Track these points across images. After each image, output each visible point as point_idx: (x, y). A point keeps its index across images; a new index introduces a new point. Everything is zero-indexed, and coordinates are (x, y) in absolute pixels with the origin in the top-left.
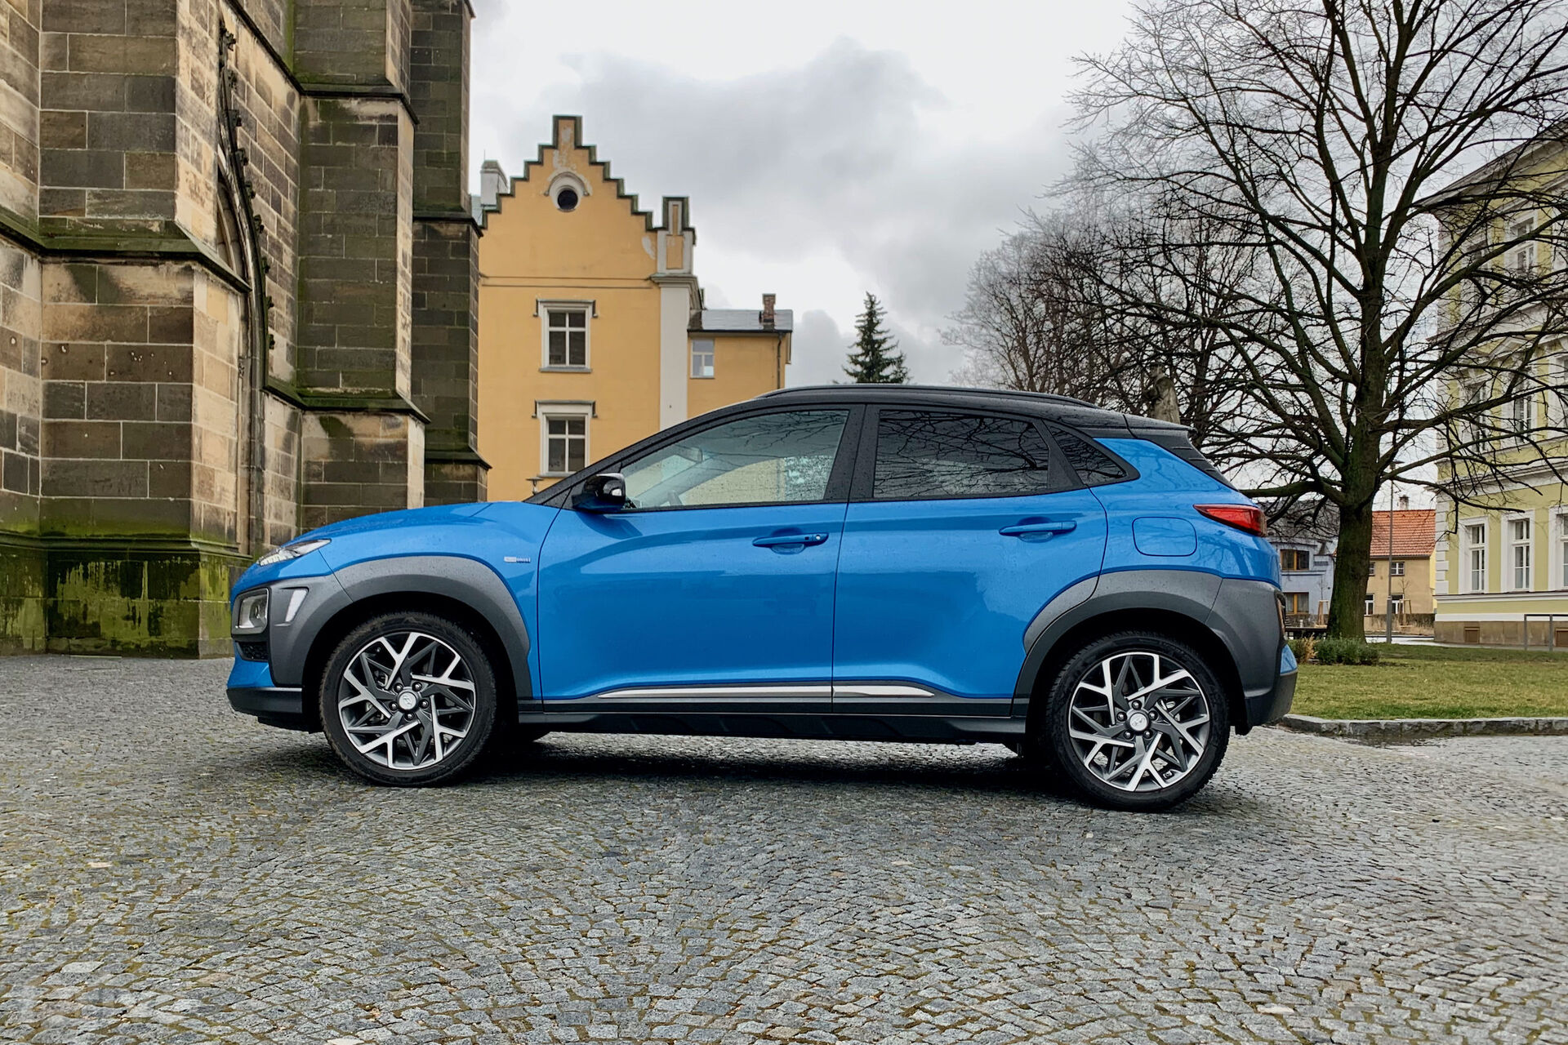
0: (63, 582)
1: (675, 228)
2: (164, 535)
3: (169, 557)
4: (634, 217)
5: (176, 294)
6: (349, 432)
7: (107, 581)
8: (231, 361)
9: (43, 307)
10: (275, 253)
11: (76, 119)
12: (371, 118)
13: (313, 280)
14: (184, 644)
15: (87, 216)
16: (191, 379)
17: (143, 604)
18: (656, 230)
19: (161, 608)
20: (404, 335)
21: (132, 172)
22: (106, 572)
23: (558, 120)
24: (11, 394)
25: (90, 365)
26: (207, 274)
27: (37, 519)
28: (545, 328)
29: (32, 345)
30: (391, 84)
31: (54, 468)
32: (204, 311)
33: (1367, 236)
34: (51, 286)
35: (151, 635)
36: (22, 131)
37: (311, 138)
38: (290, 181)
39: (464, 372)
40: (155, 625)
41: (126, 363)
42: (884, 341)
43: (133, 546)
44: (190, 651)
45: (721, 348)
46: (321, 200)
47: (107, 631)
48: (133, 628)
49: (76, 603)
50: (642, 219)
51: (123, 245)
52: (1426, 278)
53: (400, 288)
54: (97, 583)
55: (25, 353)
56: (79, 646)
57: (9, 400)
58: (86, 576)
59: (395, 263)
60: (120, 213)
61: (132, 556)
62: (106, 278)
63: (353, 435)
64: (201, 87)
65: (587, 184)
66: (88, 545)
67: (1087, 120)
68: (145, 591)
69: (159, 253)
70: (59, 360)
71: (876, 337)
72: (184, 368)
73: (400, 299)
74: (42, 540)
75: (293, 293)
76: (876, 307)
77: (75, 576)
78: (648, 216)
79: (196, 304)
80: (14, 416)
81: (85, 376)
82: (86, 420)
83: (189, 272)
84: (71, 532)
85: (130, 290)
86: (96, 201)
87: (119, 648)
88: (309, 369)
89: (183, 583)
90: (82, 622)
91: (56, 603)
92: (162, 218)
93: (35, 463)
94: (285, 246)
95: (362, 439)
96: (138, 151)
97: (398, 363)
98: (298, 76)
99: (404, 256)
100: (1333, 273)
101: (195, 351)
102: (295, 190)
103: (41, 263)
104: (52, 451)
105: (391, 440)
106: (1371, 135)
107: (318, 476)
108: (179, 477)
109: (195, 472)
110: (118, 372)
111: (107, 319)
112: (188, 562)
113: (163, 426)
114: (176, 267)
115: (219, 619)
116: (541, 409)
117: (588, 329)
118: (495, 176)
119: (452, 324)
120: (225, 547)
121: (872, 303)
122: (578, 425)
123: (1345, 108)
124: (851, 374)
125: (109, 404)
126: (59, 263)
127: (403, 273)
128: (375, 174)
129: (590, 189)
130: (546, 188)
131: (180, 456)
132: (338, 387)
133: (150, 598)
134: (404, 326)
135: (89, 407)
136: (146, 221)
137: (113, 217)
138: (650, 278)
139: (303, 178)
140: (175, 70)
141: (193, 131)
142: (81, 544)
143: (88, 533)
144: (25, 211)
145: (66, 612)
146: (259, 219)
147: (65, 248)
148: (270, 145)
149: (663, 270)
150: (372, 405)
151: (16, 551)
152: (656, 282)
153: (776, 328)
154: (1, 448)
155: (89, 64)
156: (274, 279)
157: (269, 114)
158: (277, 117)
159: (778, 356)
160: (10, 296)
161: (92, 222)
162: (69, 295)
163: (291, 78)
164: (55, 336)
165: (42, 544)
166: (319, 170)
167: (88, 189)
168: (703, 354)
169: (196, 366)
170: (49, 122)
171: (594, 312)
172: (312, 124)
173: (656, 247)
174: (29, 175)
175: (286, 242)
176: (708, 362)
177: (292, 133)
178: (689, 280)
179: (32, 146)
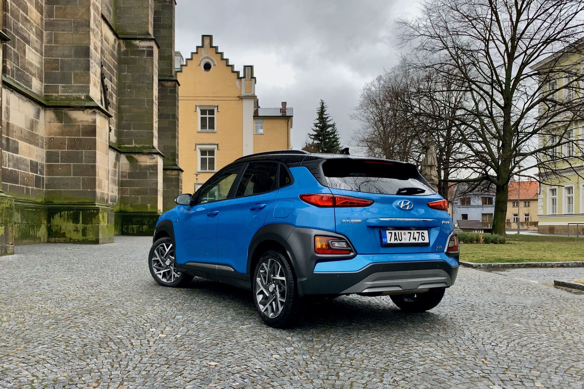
0: (53, 218)
1: (248, 77)
2: (87, 202)
3: (89, 210)
4: (233, 73)
5: (91, 121)
7: (68, 218)
8: (107, 142)
9: (45, 125)
10: (111, 97)
11: (56, 61)
12: (143, 47)
13: (123, 106)
14: (94, 239)
15: (60, 94)
16: (95, 149)
17: (80, 226)
18: (241, 78)
19: (86, 227)
20: (156, 125)
21: (75, 79)
22: (68, 215)
23: (203, 36)
24: (37, 155)
25: (61, 145)
26: (100, 113)
27: (44, 197)
28: (199, 116)
29: (42, 138)
30: (150, 35)
31: (49, 180)
32: (100, 126)
34: (48, 118)
35: (83, 236)
36: (37, 65)
37: (122, 55)
38: (115, 70)
39: (174, 137)
40: (84, 233)
41: (74, 144)
42: (327, 118)
43: (76, 206)
44: (97, 242)
45: (266, 122)
46: (126, 77)
47: (68, 235)
48: (77, 234)
49: (58, 226)
50: (236, 74)
51: (73, 104)
53: (154, 108)
54: (65, 219)
56: (58, 240)
57: (36, 157)
58: (61, 216)
59: (153, 99)
60: (71, 93)
61: (76, 210)
62: (66, 115)
63: (138, 162)
64: (96, 48)
65: (215, 61)
66: (61, 206)
67: (403, 45)
68: (81, 222)
69: (84, 106)
70: (51, 143)
71: (324, 116)
72: (93, 145)
73: (154, 112)
74: (45, 204)
75: (117, 112)
77: (57, 217)
78: (238, 73)
79: (97, 123)
80: (37, 163)
81: (59, 149)
82: (60, 163)
83: (95, 113)
84: (55, 201)
85: (75, 119)
86: (63, 89)
87: (72, 241)
88: (122, 138)
89: (94, 219)
90: (59, 232)
91: (51, 226)
92: (84, 94)
93: (43, 178)
95: (141, 164)
96: (77, 72)
97: (154, 136)
98: (117, 32)
99: (156, 97)
101: (97, 139)
102: (117, 74)
103: (45, 110)
104: (49, 174)
105: (152, 164)
108: (92, 183)
109: (97, 180)
110: (72, 146)
111: (67, 129)
112: (95, 211)
113: (86, 165)
114: (90, 111)
115: (104, 231)
116: (198, 147)
117: (216, 116)
118: (179, 57)
119: (170, 119)
120: (105, 206)
121: (323, 104)
122: (212, 152)
124: (315, 131)
125: (68, 158)
126: (51, 110)
127: (156, 103)
128: (145, 67)
129: (216, 63)
130: (199, 63)
131: (92, 175)
132: (132, 145)
133: (83, 223)
134: (156, 122)
135: (61, 159)
136: (80, 95)
137: (69, 94)
138: (239, 97)
139: (120, 70)
140: (89, 43)
141: (95, 64)
142: (59, 206)
143: (61, 202)
144: (39, 92)
145: (54, 229)
146: (106, 86)
147: (53, 105)
148: (109, 59)
149: (244, 93)
150: (145, 151)
151: (39, 208)
152: (241, 98)
153: (287, 115)
154: (33, 174)
155: (60, 42)
156: (110, 107)
157: (109, 47)
158: (111, 48)
159: (288, 126)
160: (37, 122)
161: (61, 96)
162: (54, 121)
163: (115, 34)
164: (50, 134)
165: (46, 206)
166: (125, 66)
167: (60, 85)
168: (259, 125)
169: (97, 144)
170: (47, 62)
171: (218, 109)
172: (122, 49)
173: (241, 85)
174: (41, 80)
175: (114, 93)
176: (261, 128)
177: (115, 53)
178: (254, 97)
179: (42, 71)
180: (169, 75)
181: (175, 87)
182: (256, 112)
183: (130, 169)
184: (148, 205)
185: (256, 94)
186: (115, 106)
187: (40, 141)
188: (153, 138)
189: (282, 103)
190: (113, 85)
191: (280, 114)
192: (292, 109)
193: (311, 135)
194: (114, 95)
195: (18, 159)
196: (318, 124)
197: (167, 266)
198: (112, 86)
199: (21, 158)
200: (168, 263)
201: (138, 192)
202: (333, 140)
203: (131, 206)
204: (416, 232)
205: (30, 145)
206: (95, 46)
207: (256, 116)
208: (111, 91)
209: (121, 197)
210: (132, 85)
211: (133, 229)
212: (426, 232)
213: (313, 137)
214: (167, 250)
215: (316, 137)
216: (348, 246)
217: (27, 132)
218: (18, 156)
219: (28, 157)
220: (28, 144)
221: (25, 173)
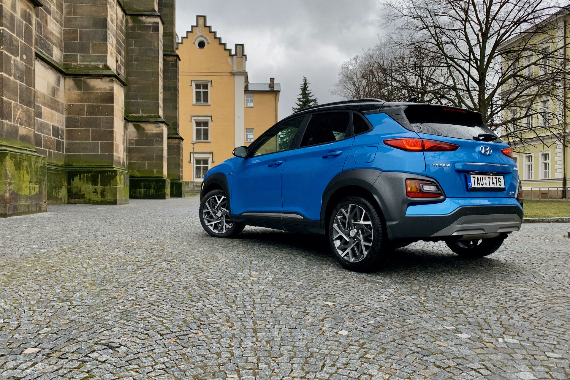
0: (73, 181)
1: (240, 55)
2: (104, 165)
3: (107, 172)
4: (225, 51)
5: (108, 88)
6: (144, 129)
7: (87, 180)
9: (65, 92)
10: (119, 69)
11: (75, 32)
12: (150, 23)
13: (130, 78)
14: (112, 200)
15: (79, 63)
16: (113, 115)
17: (99, 187)
18: (233, 56)
19: (105, 189)
20: (161, 96)
21: (93, 49)
22: (87, 177)
23: (198, 17)
24: (58, 121)
25: (80, 111)
26: (117, 82)
27: (64, 160)
28: (194, 90)
29: (62, 104)
30: (156, 12)
31: (69, 144)
32: (116, 93)
33: (480, 63)
34: (68, 85)
35: (102, 197)
36: (58, 35)
37: (129, 30)
38: (123, 44)
39: (176, 108)
40: (103, 194)
41: (92, 111)
42: (310, 93)
43: (95, 169)
44: (115, 203)
45: (256, 97)
46: (133, 51)
47: (87, 196)
48: (96, 195)
49: (77, 187)
50: (228, 52)
51: (91, 72)
52: (500, 78)
53: (160, 81)
54: (84, 181)
56: (78, 201)
57: (57, 123)
58: (80, 179)
59: (159, 72)
60: (90, 62)
61: (95, 172)
62: (85, 82)
63: (145, 130)
64: (113, 20)
65: (209, 39)
66: (80, 169)
67: (388, 24)
68: (100, 184)
69: (103, 75)
70: (70, 109)
71: (307, 92)
72: (110, 112)
73: (160, 84)
74: (65, 167)
76: (307, 82)
77: (77, 179)
78: (230, 51)
79: (114, 91)
80: (58, 128)
81: (79, 114)
82: (79, 129)
83: (112, 81)
84: (75, 164)
85: (93, 86)
86: (81, 58)
87: (91, 202)
88: (130, 108)
89: (112, 181)
90: (79, 194)
91: (71, 187)
92: (102, 63)
93: (63, 142)
94: (122, 67)
95: (148, 131)
96: (95, 42)
97: (159, 106)
98: (125, 9)
99: (161, 70)
100: (469, 76)
101: (114, 106)
102: (124, 47)
103: (65, 78)
104: (68, 138)
105: (158, 132)
106: (481, 29)
107: (133, 144)
108: (110, 147)
109: (114, 145)
110: (90, 113)
111: (86, 96)
112: (113, 174)
113: (104, 130)
114: (108, 79)
115: (121, 193)
116: (193, 118)
117: (210, 90)
119: (173, 91)
120: (122, 169)
121: (306, 80)
122: (206, 124)
123: (472, 21)
124: (298, 105)
125: (87, 123)
126: (70, 78)
127: (161, 76)
128: (151, 42)
129: (209, 41)
130: (194, 41)
131: (110, 140)
132: (139, 114)
133: (101, 185)
134: (161, 93)
135: (80, 124)
136: (98, 64)
137: (87, 63)
138: (231, 73)
139: (127, 44)
140: (107, 15)
141: (111, 35)
142: (78, 169)
143: (80, 165)
144: (59, 61)
145: (74, 190)
147: (72, 73)
148: (118, 33)
149: (235, 70)
150: (152, 120)
151: (60, 171)
152: (233, 74)
153: (275, 90)
154: (55, 138)
155: (79, 14)
159: (276, 99)
160: (58, 89)
161: (81, 65)
162: (73, 88)
163: (123, 10)
164: (69, 101)
165: (65, 169)
166: (132, 41)
167: (79, 54)
168: (250, 99)
169: (114, 111)
170: (66, 33)
171: (211, 84)
172: (130, 25)
173: (233, 61)
174: (61, 50)
175: (122, 65)
176: (252, 101)
177: (123, 28)
178: (245, 74)
179: (61, 41)
180: (170, 50)
181: (176, 61)
182: (246, 87)
183: (137, 136)
184: (155, 170)
185: (247, 70)
187: (61, 107)
188: (158, 108)
189: (271, 79)
191: (268, 89)
192: (279, 85)
195: (41, 124)
197: (219, 217)
199: (44, 123)
200: (219, 214)
201: (144, 158)
203: (138, 171)
204: (494, 177)
205: (52, 111)
206: (111, 18)
207: (247, 90)
209: (129, 163)
210: (139, 58)
211: (140, 193)
212: (502, 177)
214: (219, 202)
216: (438, 189)
217: (49, 98)
218: (42, 120)
219: (50, 121)
220: (50, 110)
221: (47, 137)
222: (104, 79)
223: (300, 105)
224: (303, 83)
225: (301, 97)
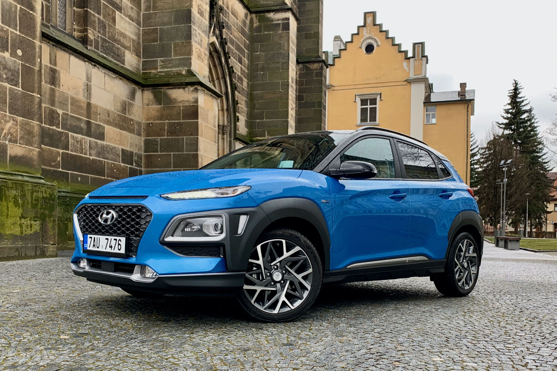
1: (418, 57)
4: (400, 53)
5: (192, 100)
8: (215, 127)
9: (143, 108)
10: (240, 82)
11: (155, 31)
12: (278, 20)
13: (255, 92)
15: (159, 70)
16: (197, 135)
18: (409, 58)
20: (292, 113)
21: (175, 50)
23: (366, 14)
24: (131, 144)
25: (161, 131)
26: (204, 91)
28: (359, 107)
29: (139, 124)
30: (287, 5)
32: (203, 106)
34: (146, 99)
37: (254, 31)
38: (246, 50)
39: (319, 127)
41: (174, 130)
42: (523, 101)
45: (440, 110)
46: (258, 57)
50: (403, 54)
51: (172, 81)
53: (290, 93)
55: (136, 127)
57: (131, 146)
59: (288, 82)
60: (171, 68)
62: (166, 95)
64: (202, 12)
65: (378, 41)
69: (185, 83)
70: (149, 129)
71: (518, 100)
72: (195, 130)
73: (290, 97)
75: (247, 98)
76: (518, 86)
78: (406, 52)
79: (199, 103)
80: (133, 152)
81: (159, 136)
82: (159, 153)
83: (196, 90)
85: (175, 99)
86: (162, 64)
88: (254, 130)
92: (186, 68)
93: (140, 171)
94: (244, 79)
96: (177, 41)
97: (289, 125)
98: (249, 5)
99: (292, 79)
101: (199, 123)
102: (248, 54)
103: (143, 90)
104: (148, 166)
110: (171, 132)
111: (166, 112)
113: (187, 154)
114: (192, 89)
117: (378, 106)
118: (339, 42)
119: (315, 107)
121: (516, 84)
125: (167, 146)
126: (149, 90)
127: (292, 87)
128: (280, 44)
129: (379, 43)
130: (360, 44)
131: (194, 166)
132: (265, 137)
134: (292, 109)
135: (160, 147)
136: (180, 70)
137: (168, 70)
138: (406, 80)
139: (252, 49)
140: (191, 6)
141: (198, 31)
144: (135, 69)
146: (232, 67)
147: (151, 84)
148: (237, 36)
149: (412, 76)
152: (409, 82)
153: (467, 98)
154: (126, 165)
155: (160, 8)
156: (239, 93)
157: (237, 23)
158: (240, 24)
159: (468, 111)
160: (131, 105)
161: (161, 72)
162: (153, 103)
163: (246, 7)
164: (148, 119)
166: (258, 45)
167: (159, 59)
168: (431, 113)
169: (200, 129)
170: (145, 33)
171: (380, 98)
172: (255, 25)
173: (409, 66)
174: (138, 55)
175: (245, 76)
176: (434, 117)
177: (247, 30)
178: (425, 80)
179: (139, 44)
180: (315, 55)
181: (322, 68)
185: (427, 76)
186: (246, 93)
188: (288, 127)
189: (461, 84)
190: (243, 67)
191: (457, 99)
192: (473, 91)
193: (500, 124)
194: (245, 80)
195: (103, 147)
196: (509, 109)
198: (241, 68)
199: (107, 146)
202: (529, 129)
205: (122, 131)
206: (199, 9)
207: (428, 102)
208: (240, 74)
210: (265, 66)
213: (502, 126)
215: (507, 126)
217: (116, 115)
218: (104, 143)
219: (119, 145)
220: (118, 130)
221: (113, 164)
222: (187, 89)
223: (507, 118)
224: (513, 88)
225: (510, 107)
